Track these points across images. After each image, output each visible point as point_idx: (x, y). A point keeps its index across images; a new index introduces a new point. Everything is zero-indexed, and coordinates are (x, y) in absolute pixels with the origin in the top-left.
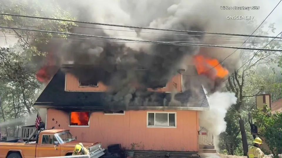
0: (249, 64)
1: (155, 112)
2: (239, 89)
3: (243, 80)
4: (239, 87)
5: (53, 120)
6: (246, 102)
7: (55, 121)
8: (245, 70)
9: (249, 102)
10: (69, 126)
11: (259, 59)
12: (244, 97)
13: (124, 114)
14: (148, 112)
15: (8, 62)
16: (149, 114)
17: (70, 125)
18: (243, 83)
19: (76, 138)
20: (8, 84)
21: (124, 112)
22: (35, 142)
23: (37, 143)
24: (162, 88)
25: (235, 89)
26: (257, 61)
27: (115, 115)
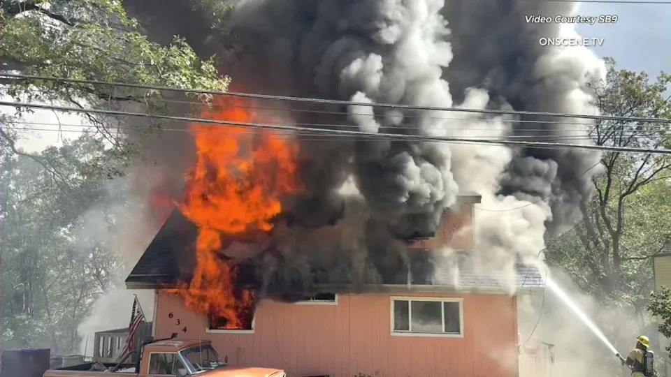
0: (635, 180)
1: (410, 299)
2: (612, 241)
3: (620, 219)
4: (610, 236)
5: (171, 315)
6: (629, 273)
7: (174, 320)
8: (624, 195)
9: (635, 272)
10: (208, 330)
11: (660, 167)
12: (624, 259)
13: (336, 303)
14: (393, 299)
15: (63, 180)
16: (396, 302)
17: (210, 329)
18: (619, 227)
19: (226, 361)
20: (60, 230)
21: (337, 297)
22: (133, 370)
23: (138, 371)
24: (424, 241)
25: (600, 240)
26: (654, 174)
27: (313, 306)
